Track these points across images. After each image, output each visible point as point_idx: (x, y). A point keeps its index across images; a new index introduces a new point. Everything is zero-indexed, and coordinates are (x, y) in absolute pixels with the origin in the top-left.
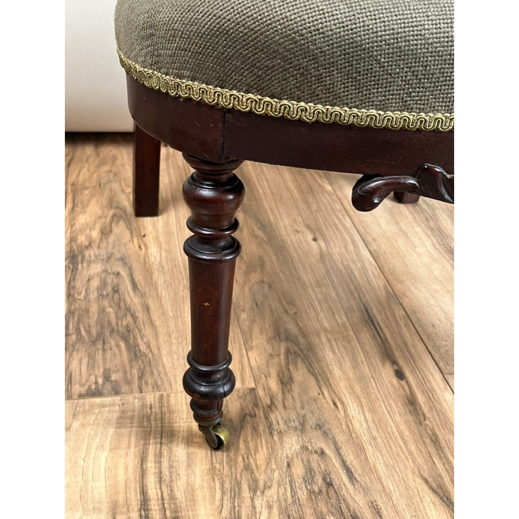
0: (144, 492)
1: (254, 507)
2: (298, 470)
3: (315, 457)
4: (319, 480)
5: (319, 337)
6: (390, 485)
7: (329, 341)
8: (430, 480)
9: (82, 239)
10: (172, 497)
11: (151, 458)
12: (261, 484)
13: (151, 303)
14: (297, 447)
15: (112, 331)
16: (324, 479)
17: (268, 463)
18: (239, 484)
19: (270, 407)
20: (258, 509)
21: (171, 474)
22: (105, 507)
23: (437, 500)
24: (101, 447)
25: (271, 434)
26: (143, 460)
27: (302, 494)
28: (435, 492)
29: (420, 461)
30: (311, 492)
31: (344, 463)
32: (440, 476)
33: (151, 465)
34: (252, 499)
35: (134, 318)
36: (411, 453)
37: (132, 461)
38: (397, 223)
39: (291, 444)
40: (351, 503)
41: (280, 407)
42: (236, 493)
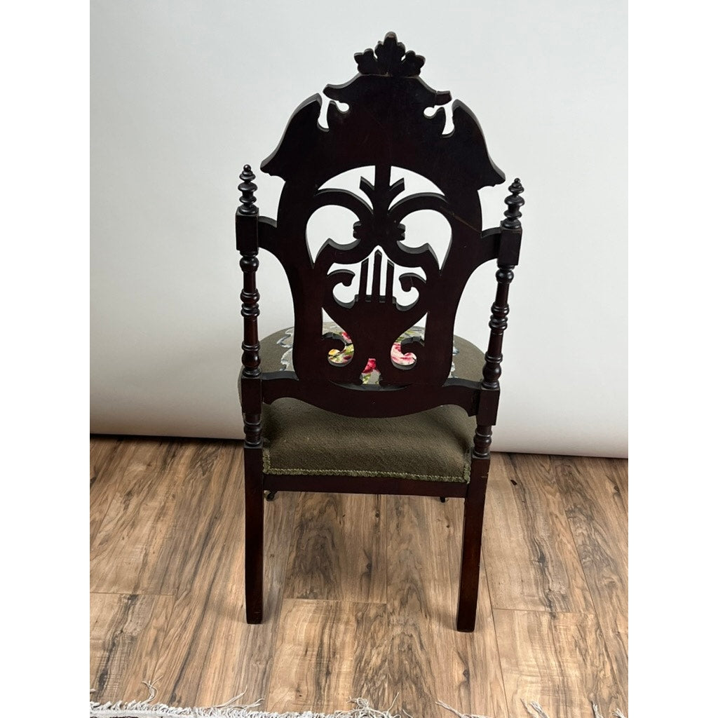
0: (322, 641)
1: (371, 652)
2: (397, 641)
3: (407, 637)
4: (406, 646)
5: (430, 583)
6: (440, 653)
7: (435, 585)
8: (461, 654)
9: (308, 515)
10: (334, 644)
11: (327, 628)
12: (377, 644)
13: (341, 556)
14: (399, 632)
15: (318, 568)
16: (408, 646)
17: (383, 637)
18: (367, 644)
19: (391, 614)
20: (373, 653)
21: (335, 635)
22: (304, 644)
23: (460, 661)
24: (304, 620)
25: (388, 625)
26: (324, 628)
27: (396, 651)
28: (461, 658)
29: (460, 645)
30: (400, 651)
31: (420, 641)
32: (467, 653)
33: (327, 631)
34: (371, 650)
35: (330, 562)
36: (456, 642)
37: (318, 628)
38: (507, 520)
39: (398, 631)
40: (417, 656)
41: (397, 614)
42: (364, 646)
